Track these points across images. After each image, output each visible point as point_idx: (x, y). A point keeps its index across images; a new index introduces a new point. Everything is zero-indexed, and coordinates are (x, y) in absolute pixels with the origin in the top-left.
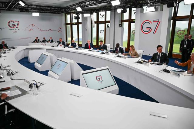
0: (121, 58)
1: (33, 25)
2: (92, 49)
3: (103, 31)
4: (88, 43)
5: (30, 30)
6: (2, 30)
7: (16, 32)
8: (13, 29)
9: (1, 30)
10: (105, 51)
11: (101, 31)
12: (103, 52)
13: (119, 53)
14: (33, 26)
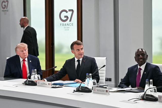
0: (157, 103)
2: (37, 76)
3: (69, 15)
4: (17, 57)
10: (89, 83)
11: (64, 14)
12: (84, 85)
13: (147, 87)
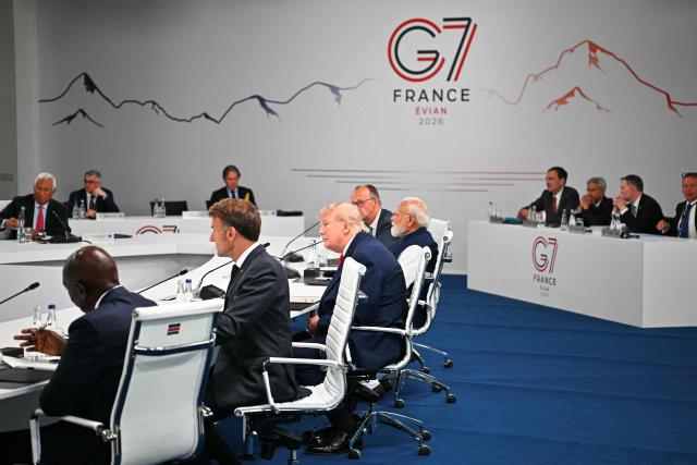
1: (593, 47)
5: (562, 101)
6: (338, 100)
7: (441, 121)
8: (417, 87)
9: (333, 96)
14: (593, 61)
